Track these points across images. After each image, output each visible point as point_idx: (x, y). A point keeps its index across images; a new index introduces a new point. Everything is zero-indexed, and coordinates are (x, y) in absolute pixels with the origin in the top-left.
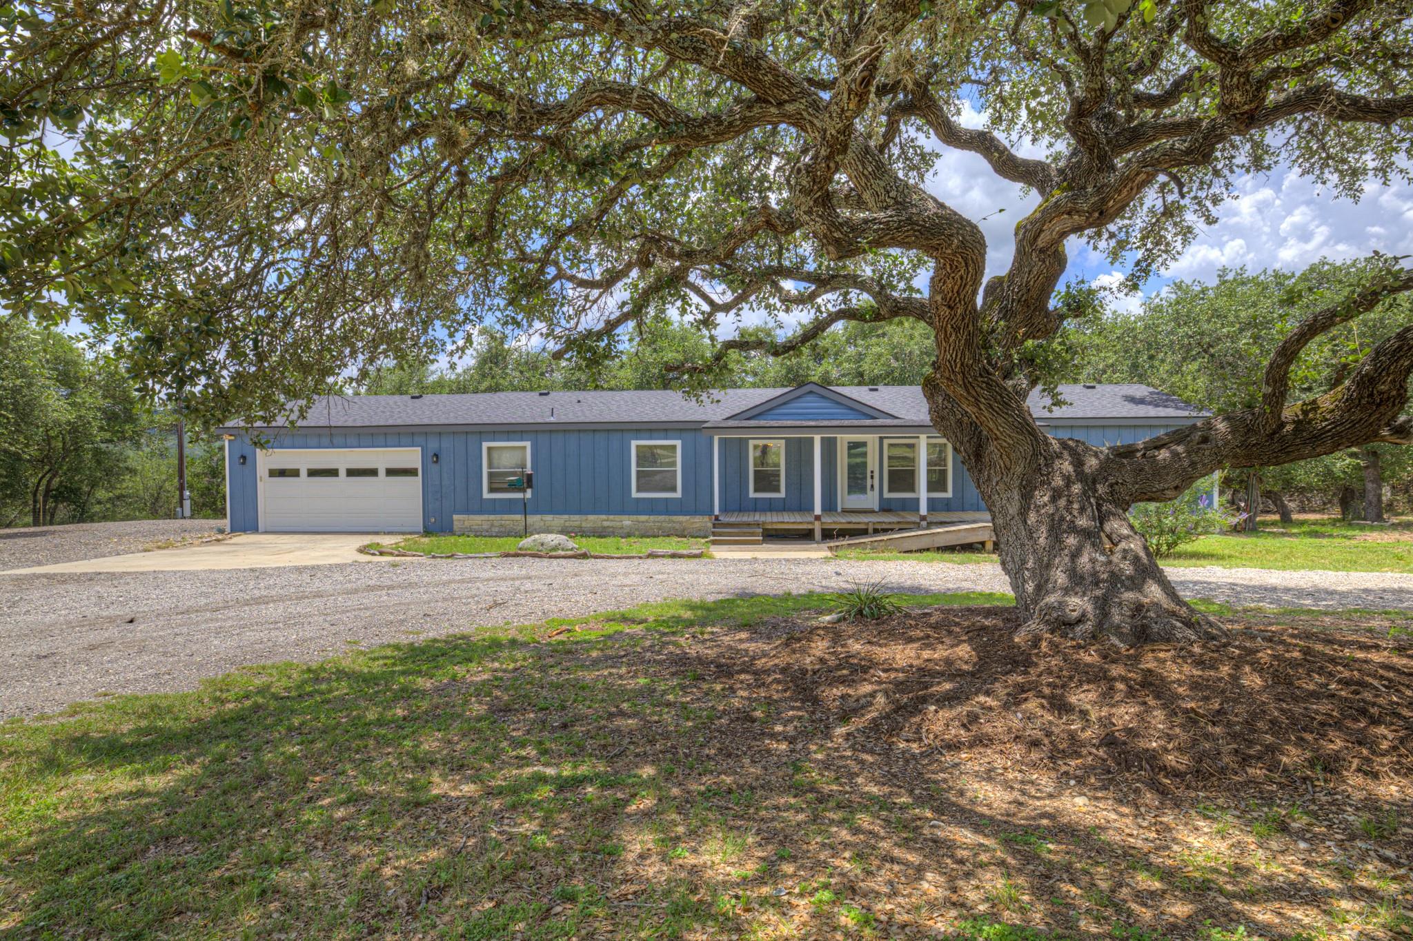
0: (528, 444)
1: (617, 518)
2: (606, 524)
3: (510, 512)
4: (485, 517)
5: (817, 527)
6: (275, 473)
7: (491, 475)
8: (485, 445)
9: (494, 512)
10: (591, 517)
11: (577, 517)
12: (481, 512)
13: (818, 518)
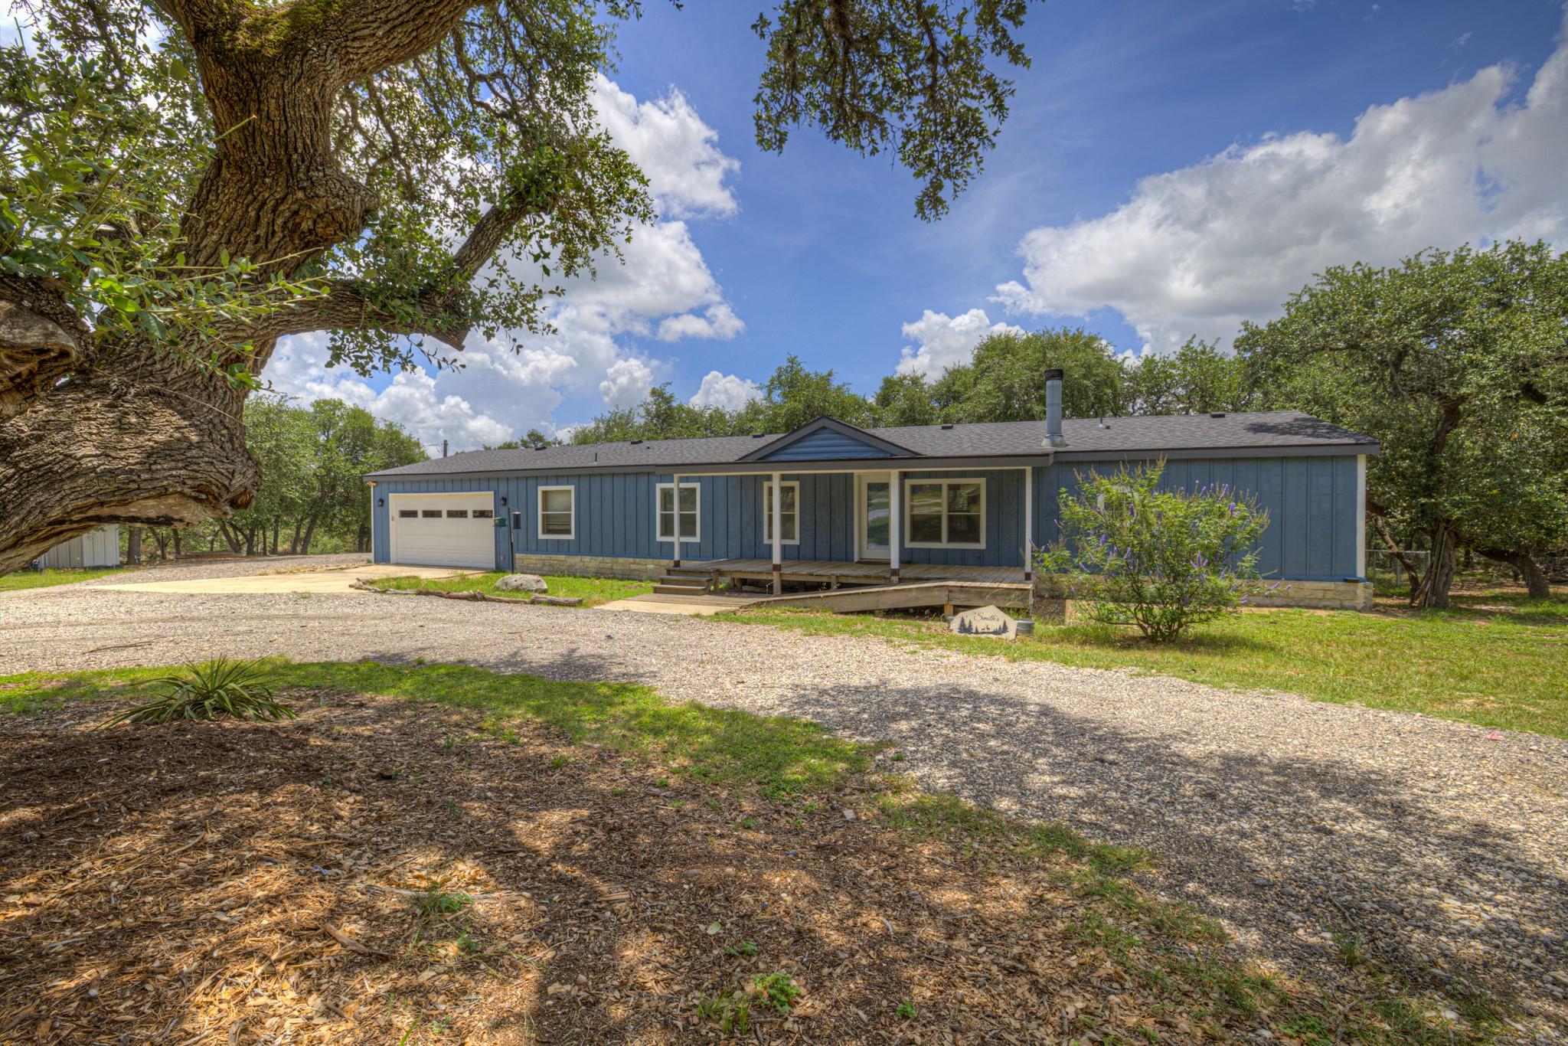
0: (572, 488)
1: (643, 561)
2: (633, 567)
3: (558, 552)
4: (538, 556)
5: (775, 578)
6: (405, 514)
7: (545, 518)
8: (541, 489)
9: (547, 552)
10: (621, 560)
11: (609, 559)
12: (537, 551)
13: (777, 568)
